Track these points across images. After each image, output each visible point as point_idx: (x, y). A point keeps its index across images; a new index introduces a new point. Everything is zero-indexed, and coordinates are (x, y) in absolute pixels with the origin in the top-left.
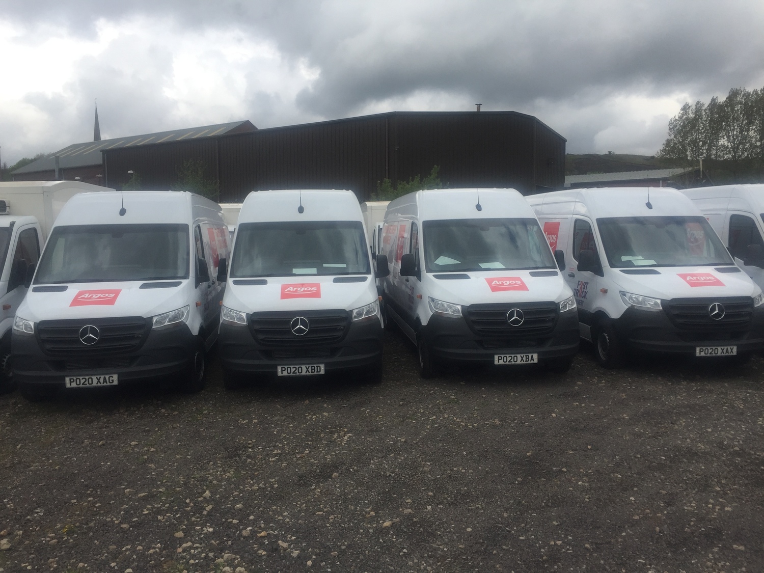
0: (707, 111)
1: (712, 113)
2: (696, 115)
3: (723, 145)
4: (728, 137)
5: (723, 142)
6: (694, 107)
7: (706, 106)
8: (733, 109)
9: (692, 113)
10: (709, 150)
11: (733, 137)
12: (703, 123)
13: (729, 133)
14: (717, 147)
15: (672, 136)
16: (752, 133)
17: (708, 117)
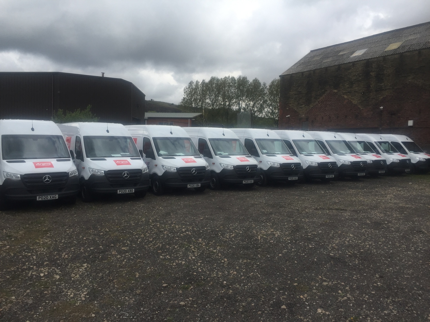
0: (201, 86)
1: (203, 86)
2: (196, 87)
3: (208, 102)
4: (210, 99)
5: (208, 101)
6: (195, 83)
7: (200, 83)
8: (212, 86)
9: (194, 85)
10: (202, 104)
11: (212, 99)
12: (199, 91)
13: (210, 97)
14: (205, 103)
15: (186, 96)
16: (220, 98)
17: (201, 88)
